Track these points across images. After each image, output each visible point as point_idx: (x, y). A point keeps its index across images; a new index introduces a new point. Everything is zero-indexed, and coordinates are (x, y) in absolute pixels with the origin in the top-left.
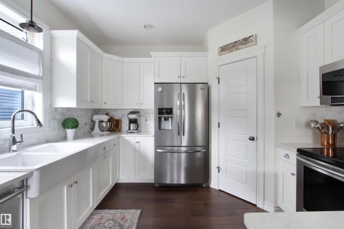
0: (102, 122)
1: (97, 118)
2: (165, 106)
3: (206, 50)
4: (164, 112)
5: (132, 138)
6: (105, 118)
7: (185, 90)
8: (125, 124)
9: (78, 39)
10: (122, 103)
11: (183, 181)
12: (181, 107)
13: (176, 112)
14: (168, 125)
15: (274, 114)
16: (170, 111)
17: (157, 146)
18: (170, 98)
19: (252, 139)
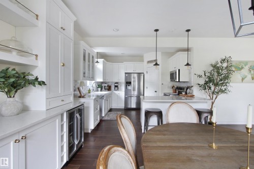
0: (105, 86)
1: (103, 85)
2: (128, 81)
3: (143, 61)
4: (128, 83)
5: (117, 92)
6: (106, 85)
7: (136, 75)
8: (113, 88)
9: (103, 61)
10: (112, 80)
11: (135, 107)
12: (134, 81)
13: (132, 83)
14: (129, 88)
15: (161, 84)
16: (130, 83)
17: (126, 95)
18: (130, 78)
19: (156, 92)
